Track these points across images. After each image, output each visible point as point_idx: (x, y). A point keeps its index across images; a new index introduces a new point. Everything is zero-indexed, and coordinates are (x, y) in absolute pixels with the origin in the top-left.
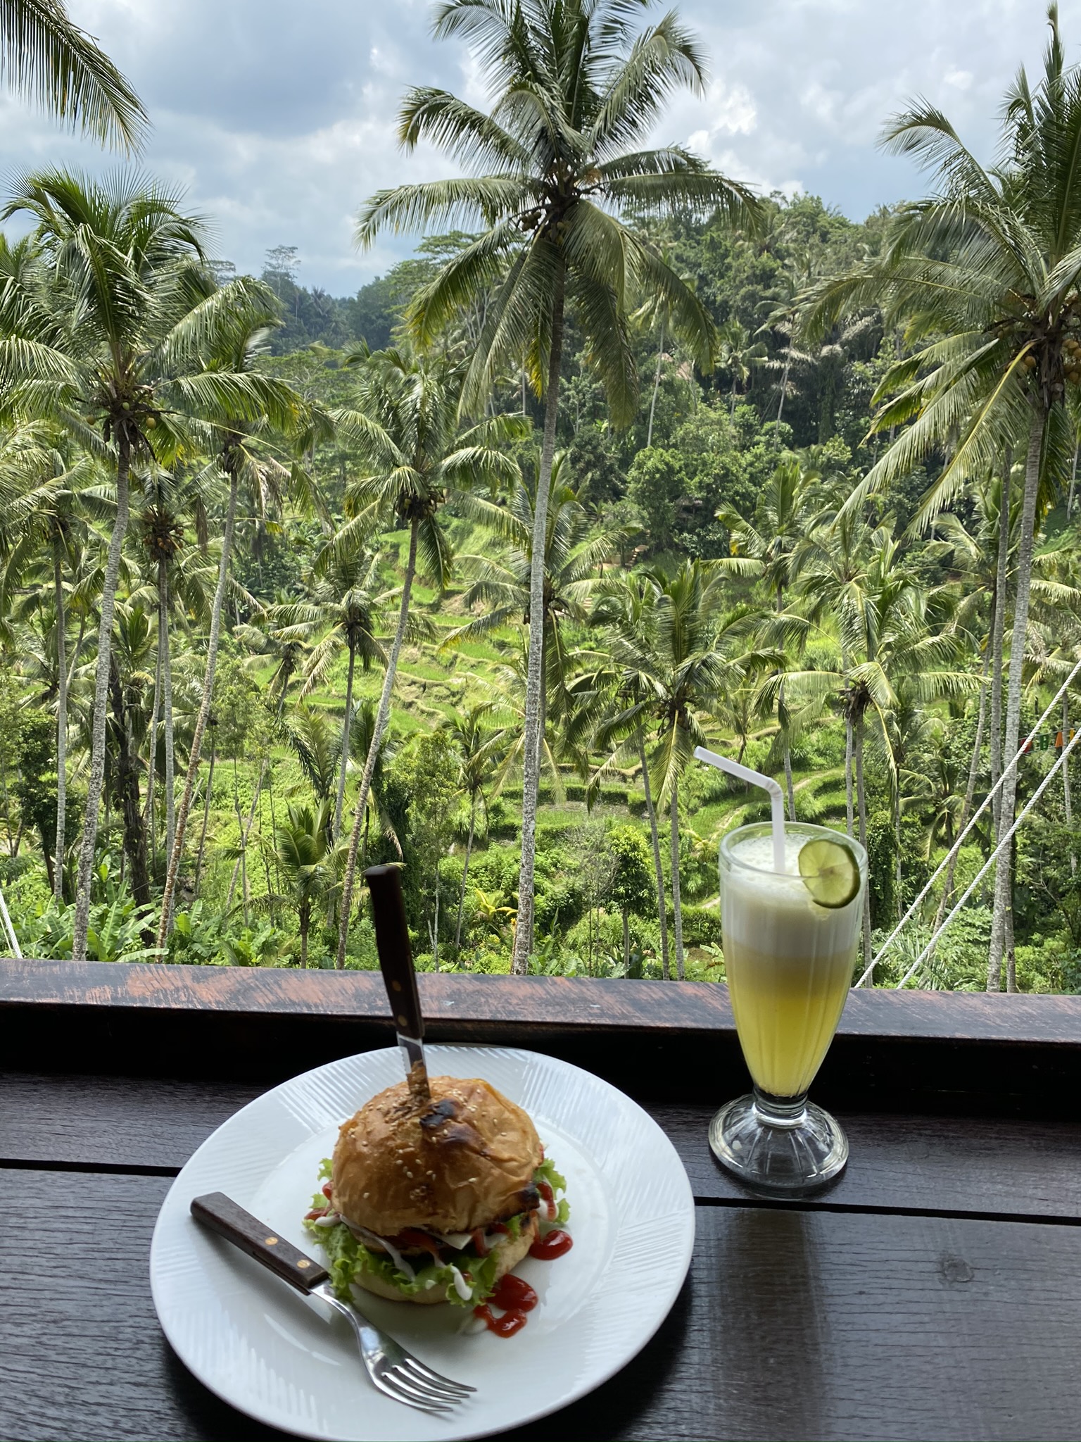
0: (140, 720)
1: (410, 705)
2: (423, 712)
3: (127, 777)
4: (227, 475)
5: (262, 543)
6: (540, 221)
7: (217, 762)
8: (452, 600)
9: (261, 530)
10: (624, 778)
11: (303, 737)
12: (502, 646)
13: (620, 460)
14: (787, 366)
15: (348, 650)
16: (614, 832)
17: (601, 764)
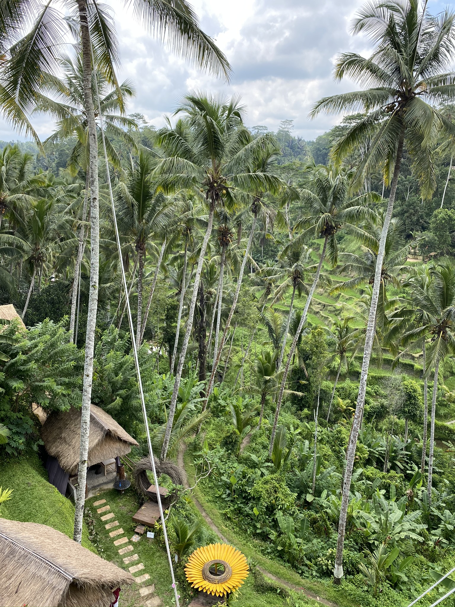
0: (209, 308)
1: (318, 312)
3: (202, 329)
5: (264, 241)
6: (395, 108)
7: (237, 327)
9: (264, 236)
10: (413, 358)
11: (271, 322)
12: (362, 292)
13: (427, 214)
15: (293, 287)
16: (406, 382)
17: (403, 350)
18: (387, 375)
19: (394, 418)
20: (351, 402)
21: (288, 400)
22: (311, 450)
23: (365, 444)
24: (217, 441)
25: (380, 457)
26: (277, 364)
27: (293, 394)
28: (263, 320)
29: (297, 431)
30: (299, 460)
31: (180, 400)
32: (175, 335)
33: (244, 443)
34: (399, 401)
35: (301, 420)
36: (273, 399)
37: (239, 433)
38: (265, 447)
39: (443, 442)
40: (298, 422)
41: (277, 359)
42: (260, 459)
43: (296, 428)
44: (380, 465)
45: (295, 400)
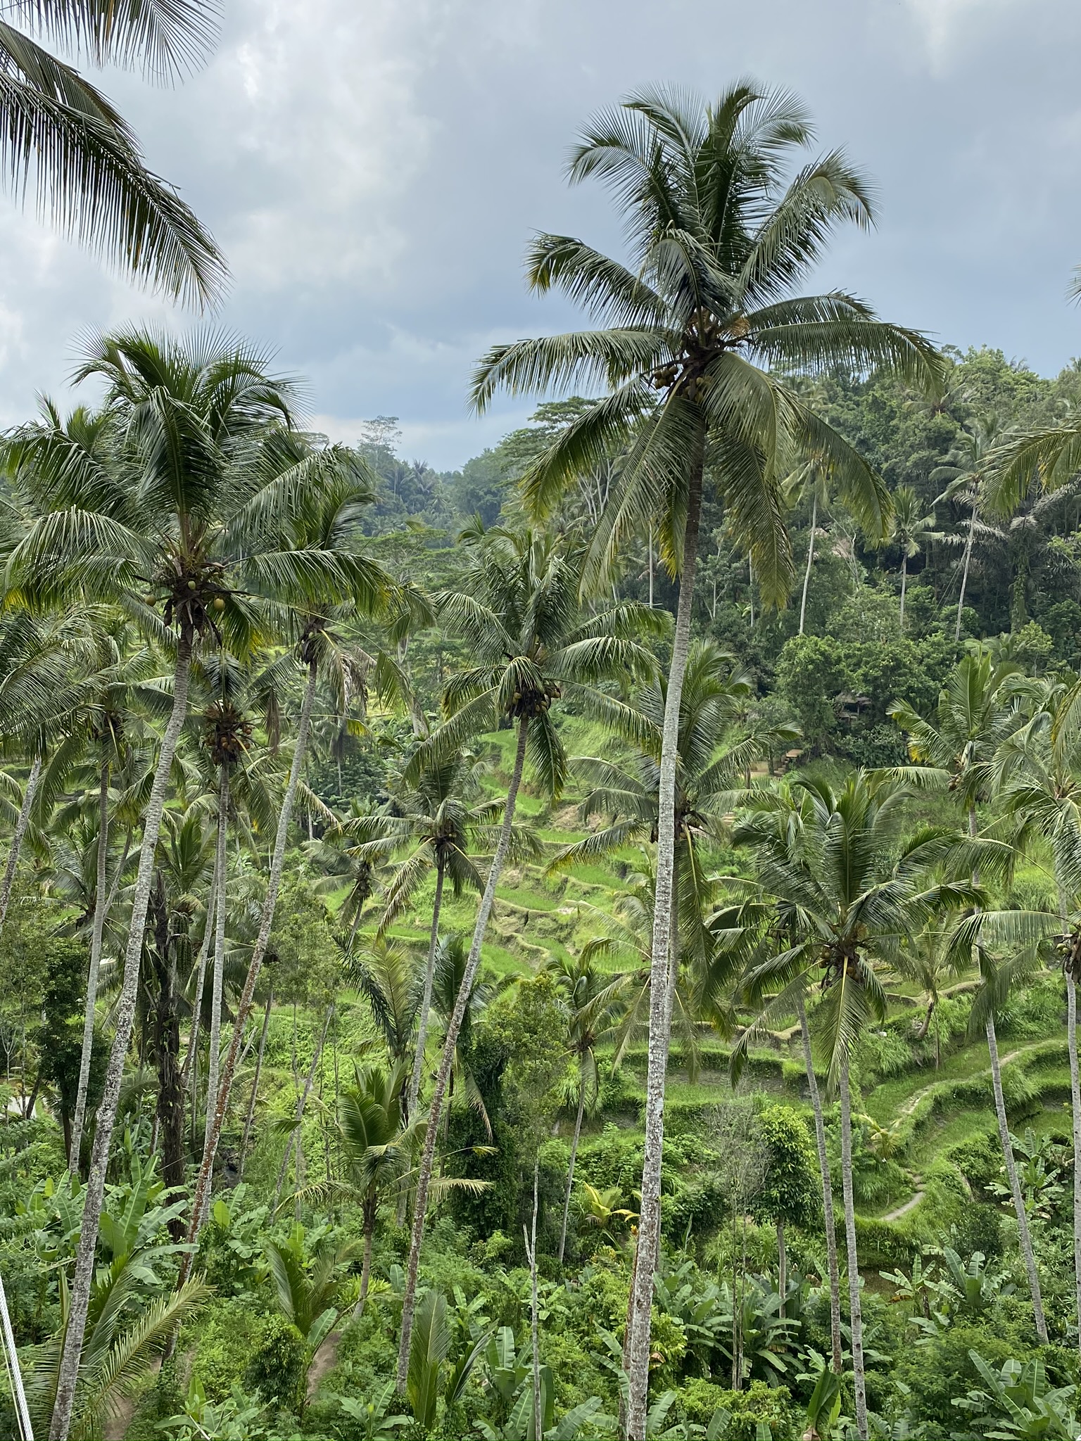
0: (186, 955)
1: (509, 939)
2: (523, 949)
3: (166, 1024)
4: (307, 667)
5: (344, 744)
6: (676, 377)
7: (274, 1007)
8: (562, 813)
9: (343, 730)
10: (777, 1043)
11: (377, 978)
12: (624, 869)
13: (767, 650)
14: (970, 541)
15: (436, 871)
16: (765, 1114)
17: (750, 1023)
18: (715, 1099)
19: (745, 1224)
20: (624, 1194)
21: (442, 1214)
22: (524, 1356)
23: (673, 1314)
24: (231, 1374)
25: (718, 1346)
26: (405, 1106)
27: (457, 1188)
28: (354, 973)
29: (478, 1303)
30: (488, 1393)
31: (105, 1255)
32: (79, 1049)
33: (319, 1366)
34: (752, 1171)
35: (487, 1268)
36: (398, 1213)
37: (300, 1335)
38: (383, 1368)
39: (881, 1273)
40: (477, 1273)
41: (402, 1088)
42: (371, 1407)
43: (471, 1296)
44: (721, 1368)
45: (464, 1209)
